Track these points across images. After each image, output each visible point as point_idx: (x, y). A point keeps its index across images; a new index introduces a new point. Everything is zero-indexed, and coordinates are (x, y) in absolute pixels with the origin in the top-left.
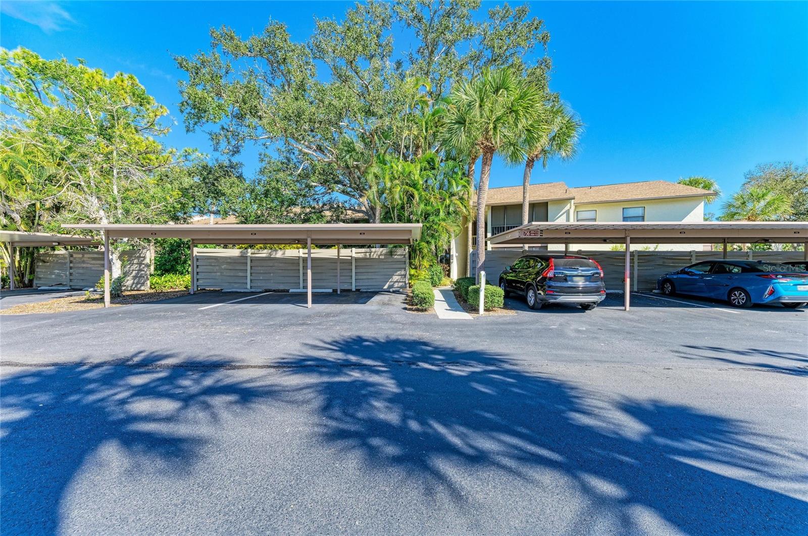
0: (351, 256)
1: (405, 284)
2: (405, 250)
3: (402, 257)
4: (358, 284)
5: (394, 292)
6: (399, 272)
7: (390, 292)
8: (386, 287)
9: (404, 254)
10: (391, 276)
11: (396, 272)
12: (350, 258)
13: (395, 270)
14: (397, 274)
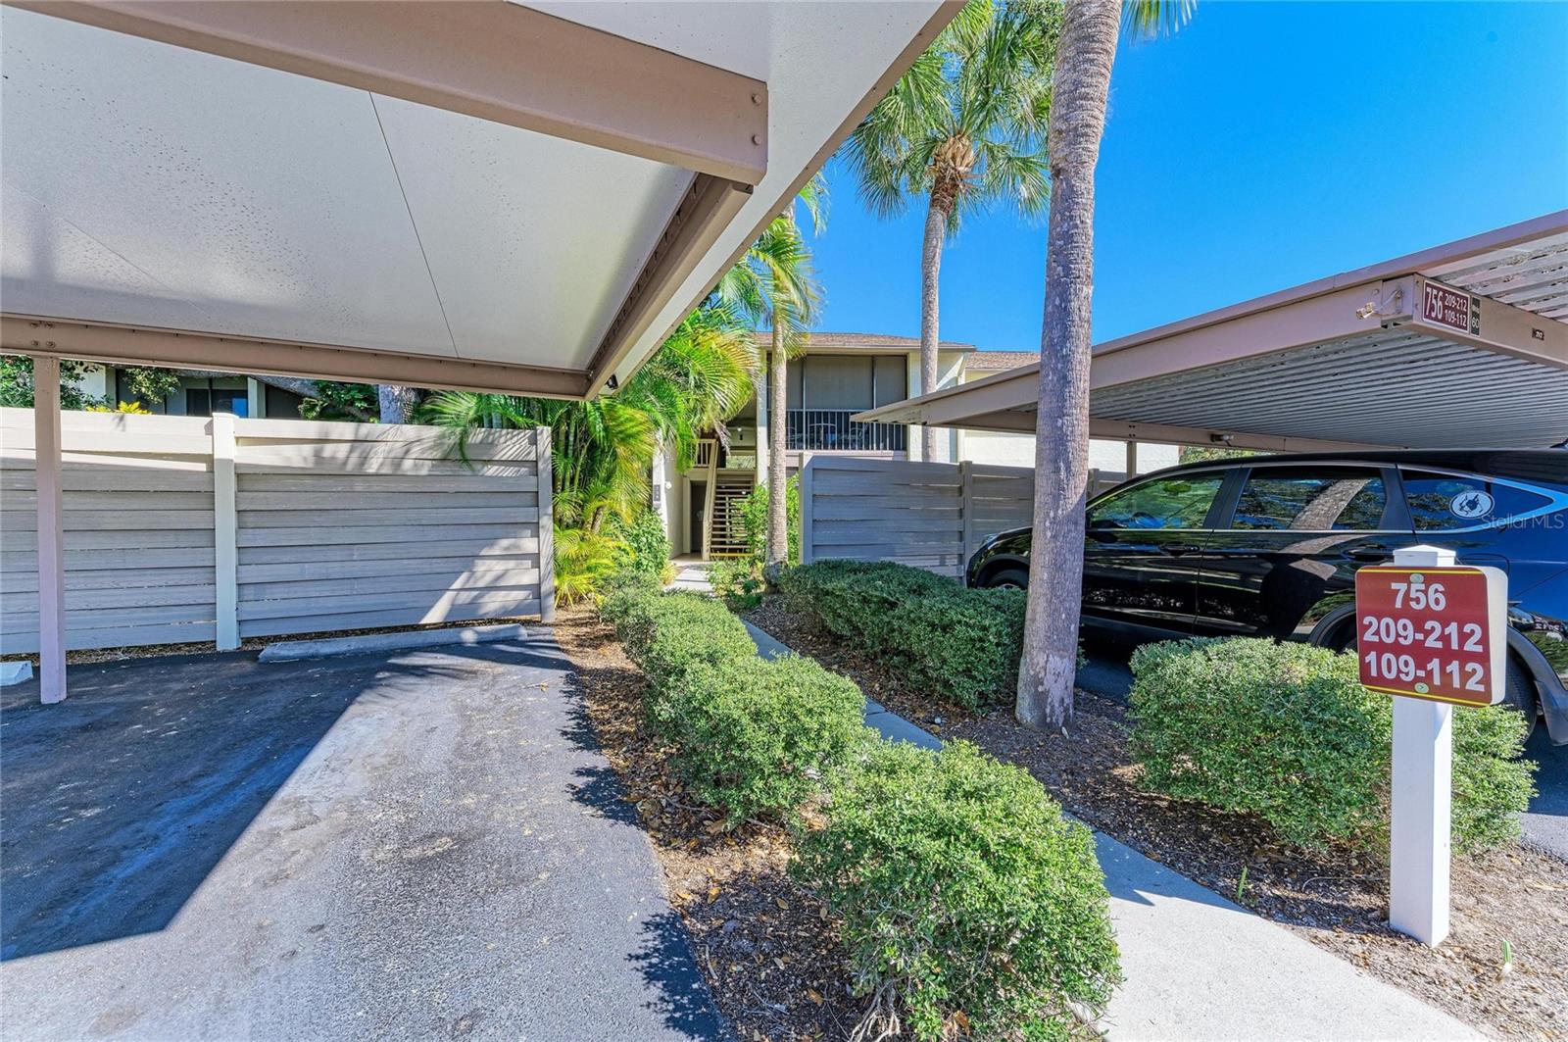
0: (209, 459)
1: (538, 596)
2: (534, 441)
3: (524, 470)
4: (251, 610)
5: (484, 650)
6: (505, 543)
7: (457, 648)
8: (435, 616)
9: (532, 457)
10: (469, 560)
11: (492, 540)
12: (202, 467)
13: (488, 531)
14: (496, 551)
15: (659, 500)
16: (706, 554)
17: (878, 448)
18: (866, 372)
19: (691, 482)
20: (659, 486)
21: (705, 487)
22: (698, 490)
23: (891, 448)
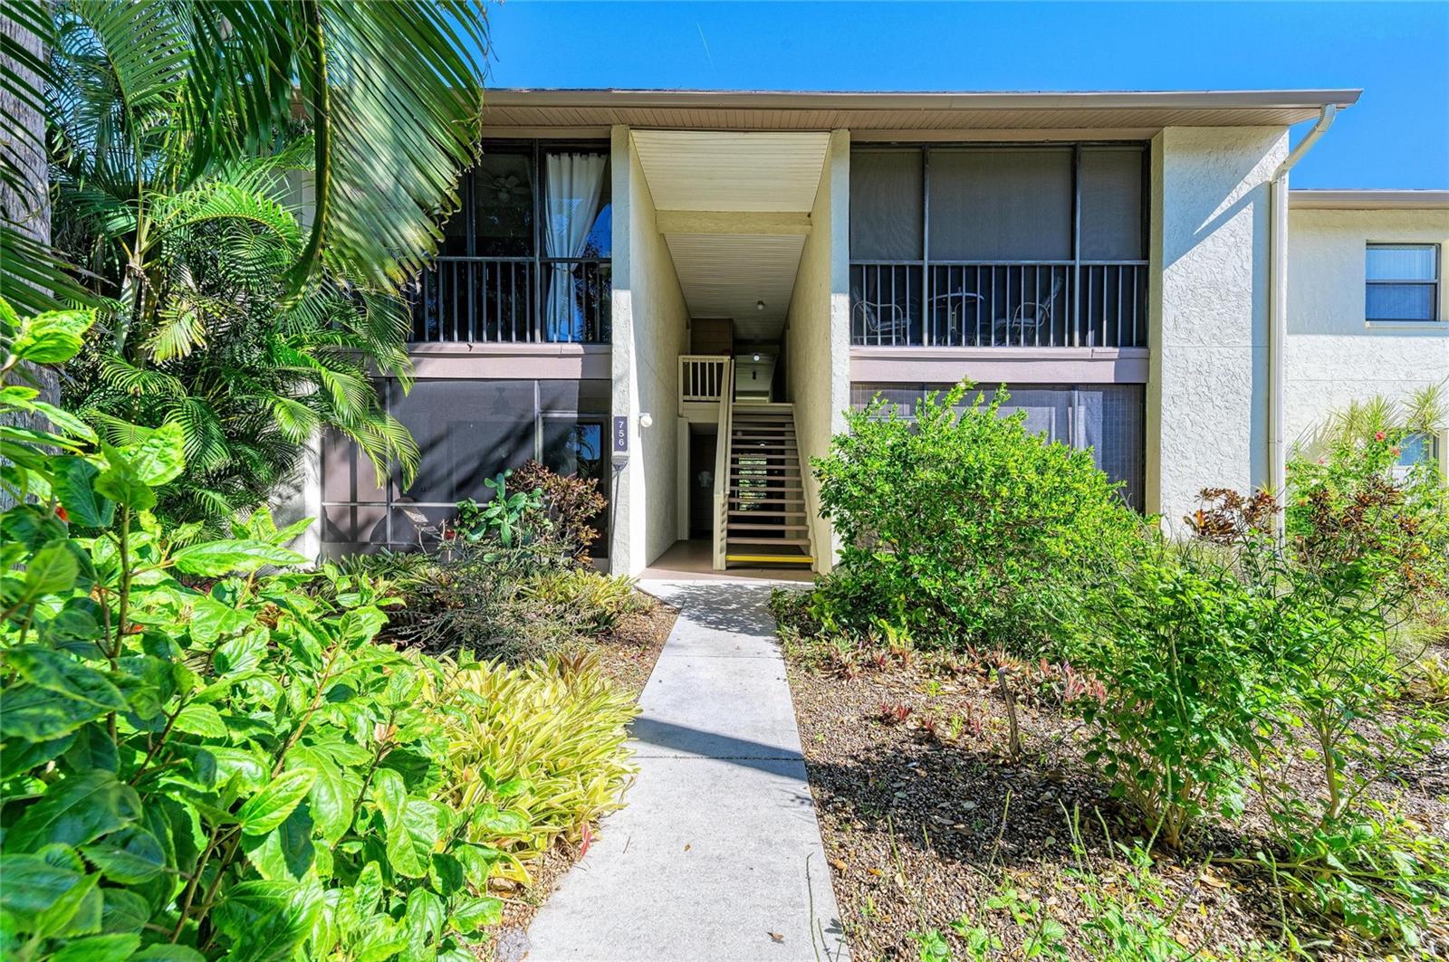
15: (625, 448)
16: (719, 558)
17: (1083, 343)
18: (1059, 184)
19: (693, 428)
20: (625, 419)
21: (715, 437)
22: (702, 441)
23: (1113, 342)
